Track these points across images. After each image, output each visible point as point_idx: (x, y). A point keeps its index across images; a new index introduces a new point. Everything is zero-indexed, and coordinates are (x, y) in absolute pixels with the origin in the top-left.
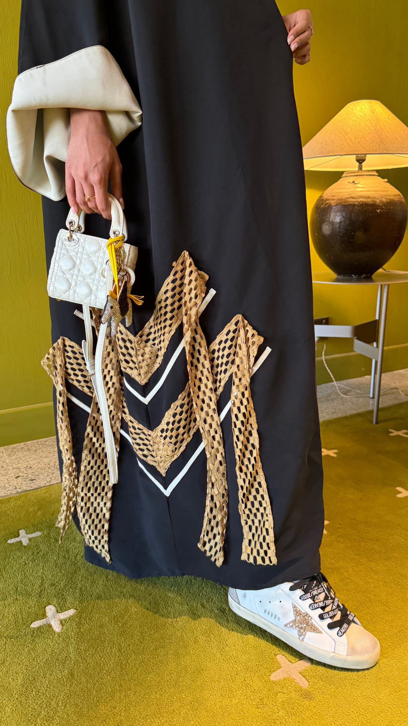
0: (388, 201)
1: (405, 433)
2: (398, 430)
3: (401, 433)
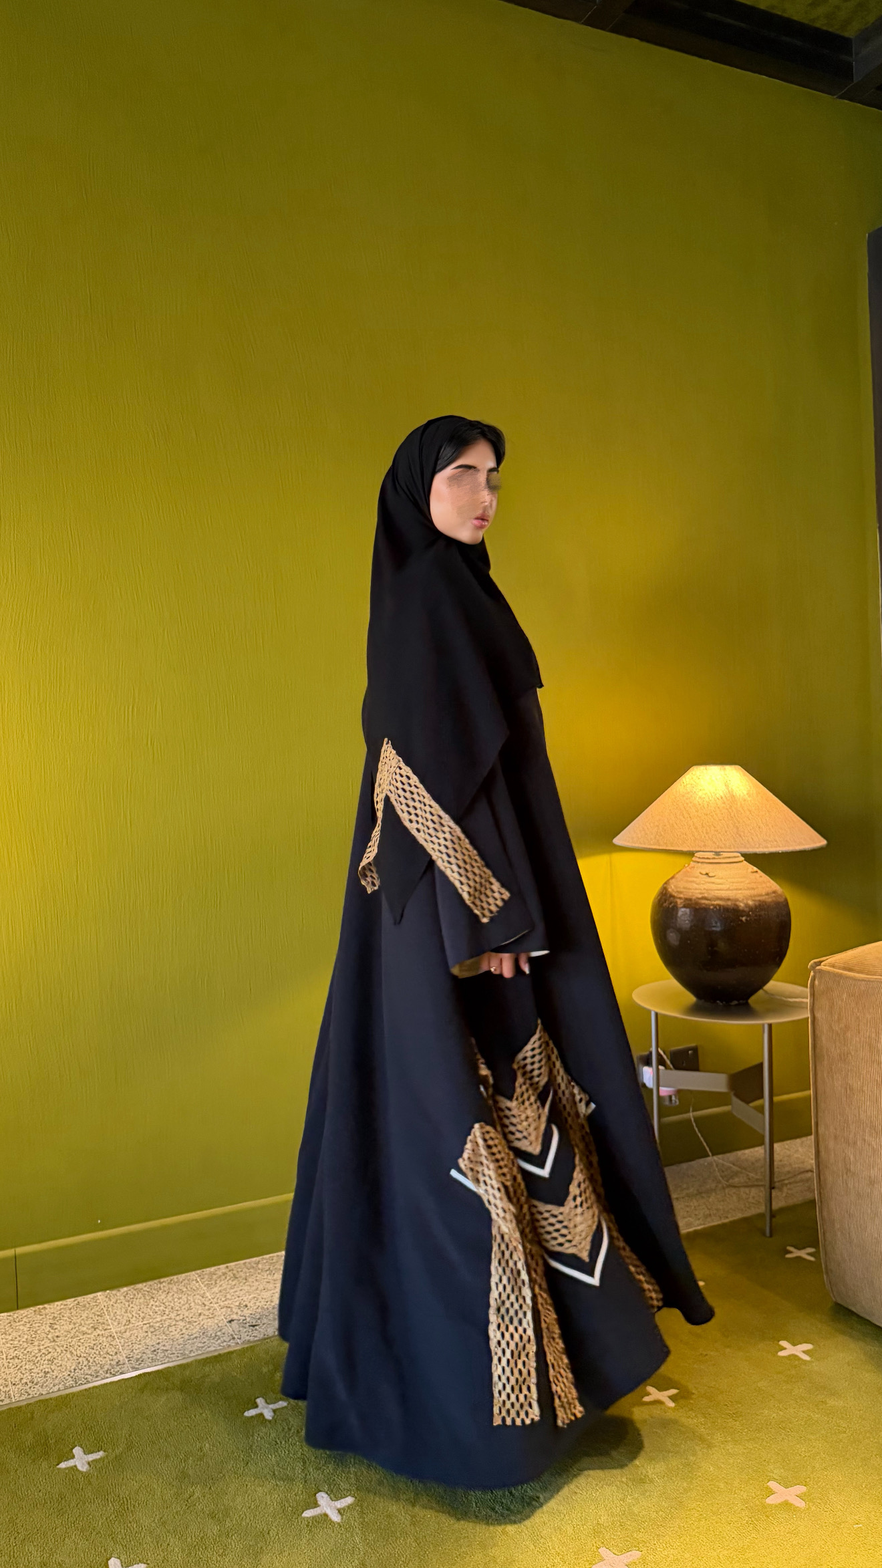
0: (757, 904)
1: (809, 1254)
2: (800, 1248)
3: (804, 1253)
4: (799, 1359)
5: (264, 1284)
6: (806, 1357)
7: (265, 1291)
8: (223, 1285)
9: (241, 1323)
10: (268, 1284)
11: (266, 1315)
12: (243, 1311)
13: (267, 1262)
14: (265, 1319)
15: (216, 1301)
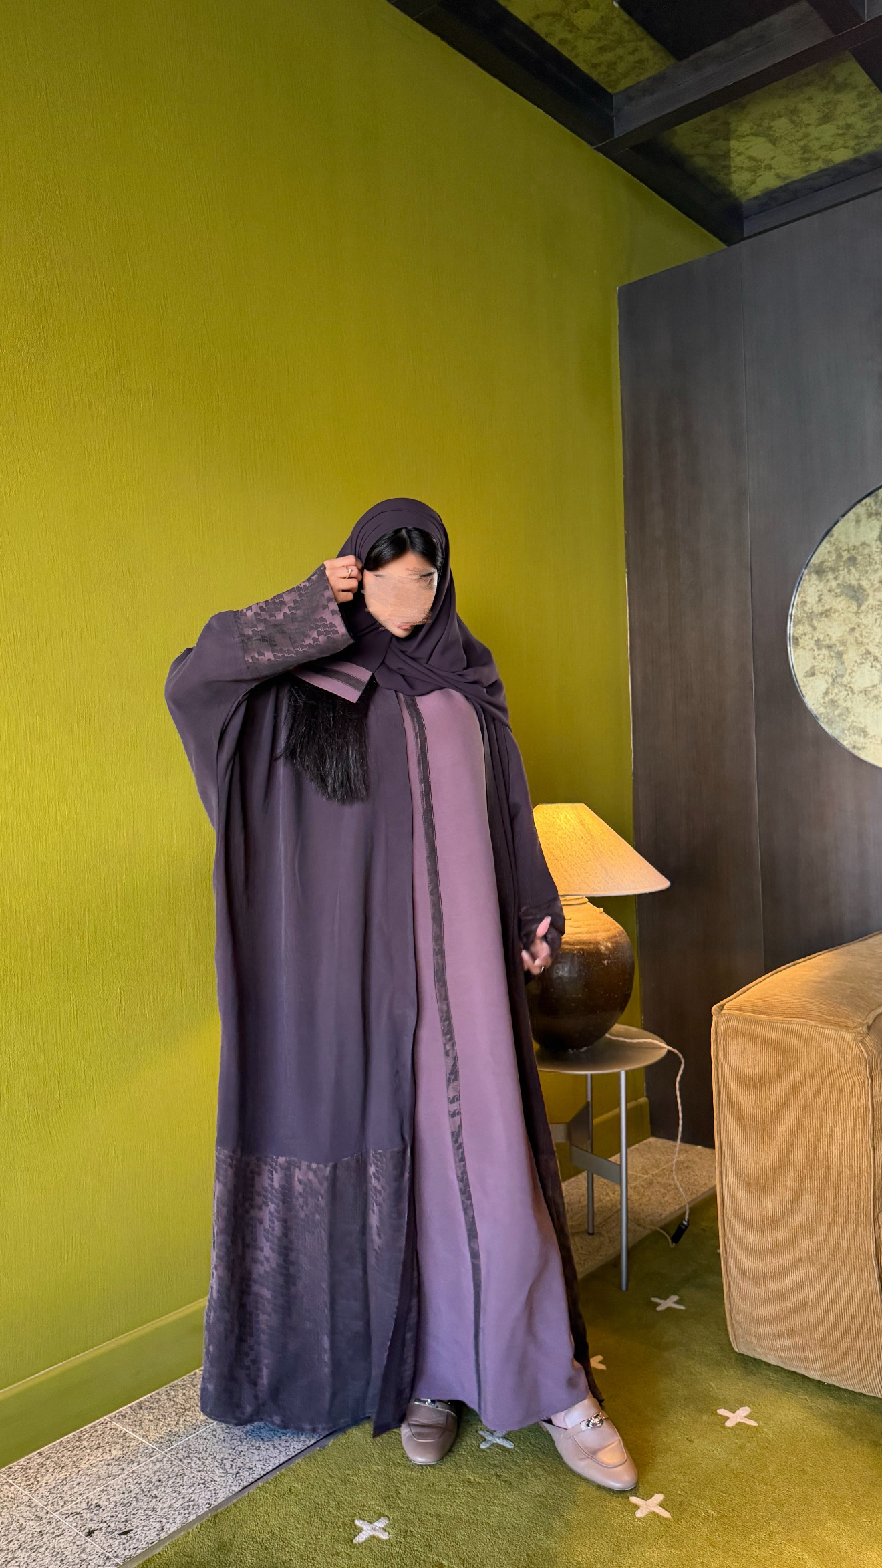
1: (676, 1302)
2: (665, 1298)
3: (671, 1302)
4: (749, 1427)
5: (105, 1467)
6: (753, 1423)
7: (112, 1478)
8: (49, 1482)
9: (106, 1533)
10: (110, 1468)
11: (132, 1513)
12: (98, 1515)
13: (90, 1436)
14: (134, 1520)
15: (52, 1508)
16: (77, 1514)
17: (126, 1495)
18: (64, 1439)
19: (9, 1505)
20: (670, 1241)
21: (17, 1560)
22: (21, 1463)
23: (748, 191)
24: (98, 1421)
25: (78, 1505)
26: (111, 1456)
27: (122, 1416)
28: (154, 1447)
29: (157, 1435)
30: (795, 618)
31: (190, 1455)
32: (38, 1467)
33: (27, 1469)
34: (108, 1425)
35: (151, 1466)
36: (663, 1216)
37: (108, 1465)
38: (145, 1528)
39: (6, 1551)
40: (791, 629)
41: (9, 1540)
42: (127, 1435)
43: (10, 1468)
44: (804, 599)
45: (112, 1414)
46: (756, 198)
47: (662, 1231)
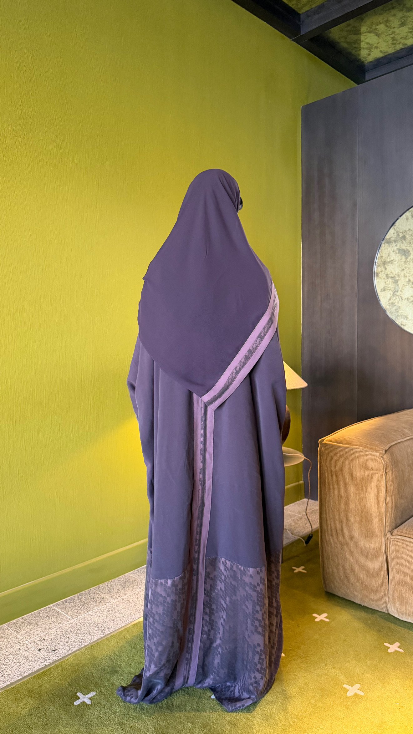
1: (303, 569)
2: (298, 567)
3: (301, 569)
4: (325, 622)
5: (48, 625)
6: (327, 620)
7: (51, 629)
8: (25, 629)
9: (46, 650)
10: (51, 625)
11: (58, 643)
12: (44, 643)
13: (44, 612)
14: (59, 646)
15: (25, 639)
16: (35, 642)
17: (56, 636)
18: (33, 613)
19: (8, 637)
20: (305, 543)
21: (9, 659)
22: (14, 622)
23: (367, 59)
24: (48, 606)
25: (36, 639)
26: (51, 620)
27: (58, 605)
28: (70, 618)
29: (72, 613)
30: (377, 264)
31: (85, 622)
32: (21, 623)
33: (16, 624)
34: (52, 608)
35: (68, 625)
36: (304, 533)
37: (50, 624)
38: (63, 649)
39: (5, 655)
40: (376, 269)
41: (7, 651)
42: (59, 612)
43: (9, 623)
44: (382, 255)
45: (54, 604)
46: (371, 62)
47: (302, 539)
